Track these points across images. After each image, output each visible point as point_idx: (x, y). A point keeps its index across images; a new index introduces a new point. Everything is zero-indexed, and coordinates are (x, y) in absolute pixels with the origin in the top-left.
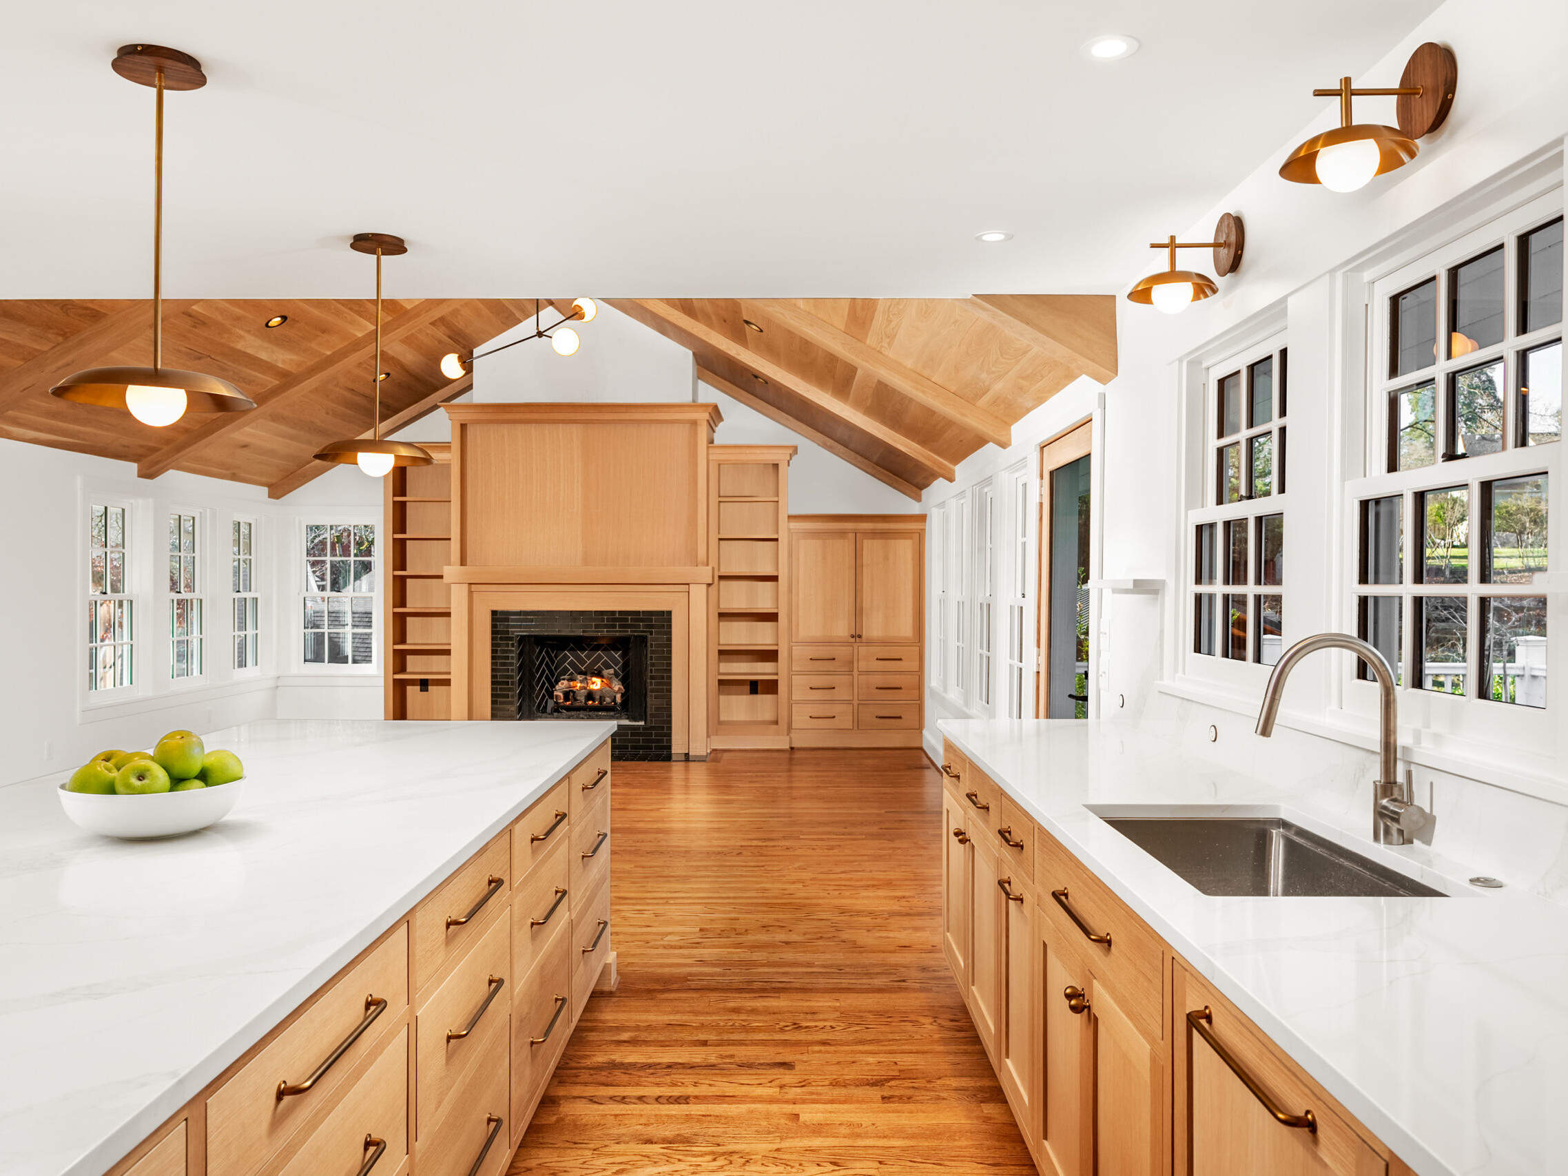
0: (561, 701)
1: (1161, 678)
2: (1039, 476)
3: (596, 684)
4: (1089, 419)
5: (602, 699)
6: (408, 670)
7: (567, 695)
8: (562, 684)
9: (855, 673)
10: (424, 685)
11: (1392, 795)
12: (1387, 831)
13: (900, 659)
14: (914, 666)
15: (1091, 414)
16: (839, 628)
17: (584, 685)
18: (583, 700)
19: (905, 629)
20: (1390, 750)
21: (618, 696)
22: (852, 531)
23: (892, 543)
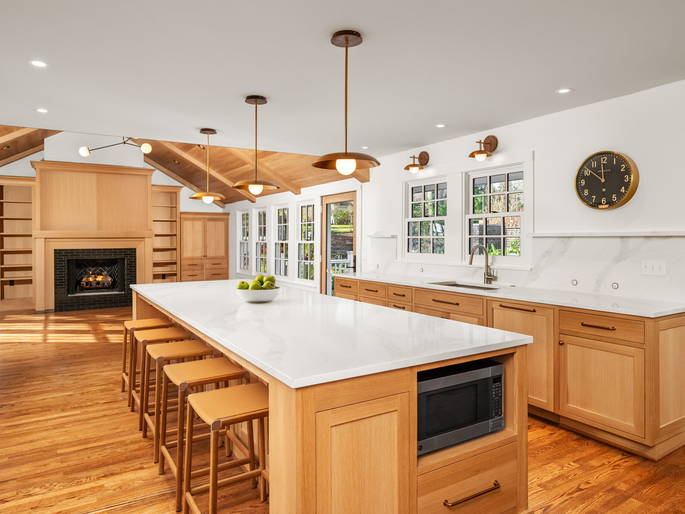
0: (85, 286)
1: (397, 259)
2: (321, 204)
3: (100, 278)
5: (104, 284)
6: (5, 277)
7: (87, 283)
8: (85, 279)
9: (205, 269)
10: (12, 283)
11: (488, 275)
12: (487, 282)
13: (221, 264)
14: (225, 266)
15: (355, 190)
16: (199, 253)
17: (94, 279)
18: (94, 285)
19: (223, 254)
20: (487, 266)
21: (111, 282)
22: (203, 218)
23: (217, 222)
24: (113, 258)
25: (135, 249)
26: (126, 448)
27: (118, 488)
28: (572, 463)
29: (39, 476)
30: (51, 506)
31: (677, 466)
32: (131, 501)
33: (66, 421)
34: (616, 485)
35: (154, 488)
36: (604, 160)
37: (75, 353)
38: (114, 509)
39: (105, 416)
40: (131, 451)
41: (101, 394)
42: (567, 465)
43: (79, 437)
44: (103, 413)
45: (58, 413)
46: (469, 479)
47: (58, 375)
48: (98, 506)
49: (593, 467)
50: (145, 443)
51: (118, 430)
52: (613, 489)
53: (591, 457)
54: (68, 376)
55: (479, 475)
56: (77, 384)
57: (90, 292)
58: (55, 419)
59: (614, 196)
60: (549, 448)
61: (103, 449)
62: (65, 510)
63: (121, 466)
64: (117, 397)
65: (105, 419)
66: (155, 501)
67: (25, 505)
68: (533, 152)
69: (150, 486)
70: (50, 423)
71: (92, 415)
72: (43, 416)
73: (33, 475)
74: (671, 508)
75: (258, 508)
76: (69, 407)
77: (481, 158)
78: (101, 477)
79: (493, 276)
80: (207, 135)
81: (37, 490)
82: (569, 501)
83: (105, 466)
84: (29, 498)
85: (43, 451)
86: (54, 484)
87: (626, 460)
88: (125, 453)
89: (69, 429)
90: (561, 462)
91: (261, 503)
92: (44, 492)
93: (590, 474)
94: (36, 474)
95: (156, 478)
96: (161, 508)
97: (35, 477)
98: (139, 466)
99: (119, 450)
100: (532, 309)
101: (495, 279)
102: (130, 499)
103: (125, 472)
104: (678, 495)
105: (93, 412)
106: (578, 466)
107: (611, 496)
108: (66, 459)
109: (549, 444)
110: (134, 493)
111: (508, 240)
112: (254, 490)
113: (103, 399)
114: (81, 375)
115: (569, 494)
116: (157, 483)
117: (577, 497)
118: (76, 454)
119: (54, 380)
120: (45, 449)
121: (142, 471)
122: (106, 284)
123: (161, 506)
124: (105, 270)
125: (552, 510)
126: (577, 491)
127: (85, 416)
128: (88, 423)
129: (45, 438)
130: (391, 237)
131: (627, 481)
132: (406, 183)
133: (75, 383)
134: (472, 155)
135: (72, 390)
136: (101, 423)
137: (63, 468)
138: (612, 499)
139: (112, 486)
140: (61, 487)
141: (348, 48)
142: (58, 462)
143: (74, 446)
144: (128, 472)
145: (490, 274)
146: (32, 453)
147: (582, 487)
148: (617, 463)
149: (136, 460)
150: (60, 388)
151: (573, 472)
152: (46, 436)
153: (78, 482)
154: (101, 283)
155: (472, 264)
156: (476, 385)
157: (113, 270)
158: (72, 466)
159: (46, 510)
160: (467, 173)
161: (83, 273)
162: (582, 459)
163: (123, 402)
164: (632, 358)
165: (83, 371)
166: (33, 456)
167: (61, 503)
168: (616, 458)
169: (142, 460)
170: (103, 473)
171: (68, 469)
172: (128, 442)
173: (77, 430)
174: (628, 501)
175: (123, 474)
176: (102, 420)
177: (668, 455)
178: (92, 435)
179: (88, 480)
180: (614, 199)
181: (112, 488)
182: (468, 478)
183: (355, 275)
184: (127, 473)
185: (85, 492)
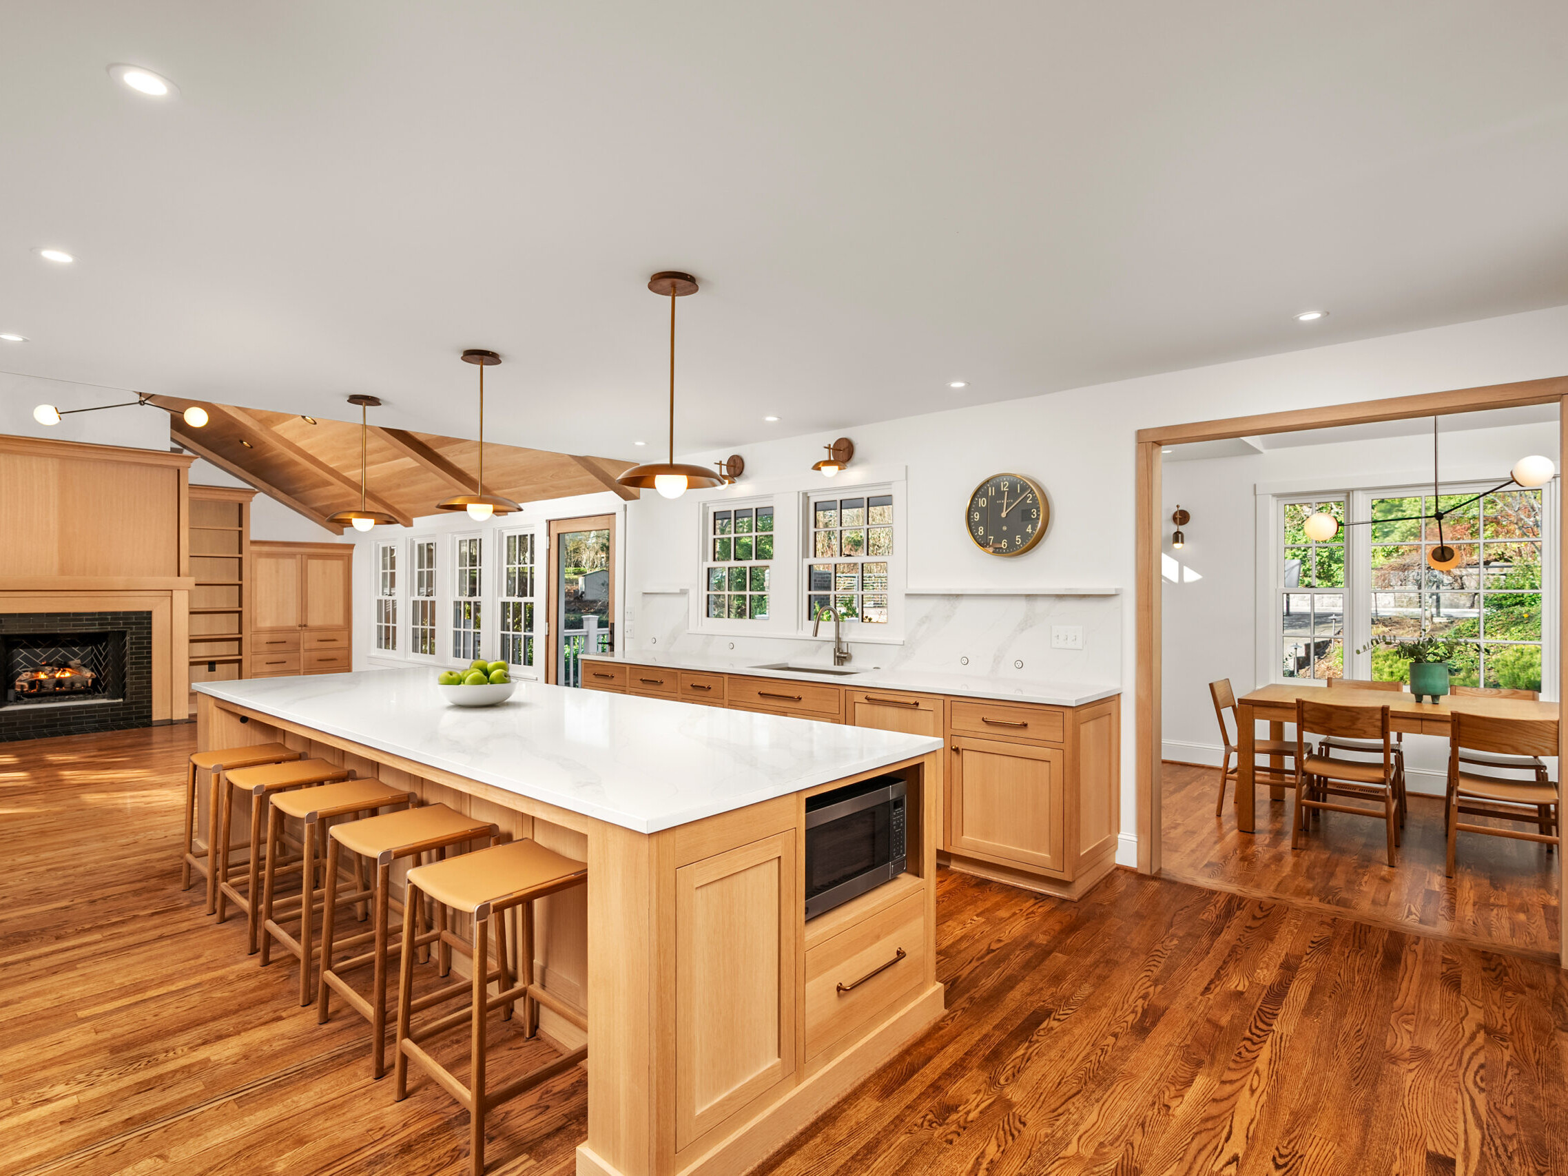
0: (25, 690)
1: (689, 629)
2: (547, 535)
3: (63, 674)
4: (611, 514)
5: (73, 684)
7: (32, 684)
8: (26, 675)
9: (302, 650)
11: (840, 652)
12: (838, 662)
13: (335, 640)
14: (345, 643)
15: (615, 513)
16: (291, 620)
17: (51, 675)
18: (51, 686)
19: (339, 620)
20: (838, 639)
21: (90, 681)
22: (299, 553)
23: (329, 562)
24: (97, 631)
25: (150, 613)
26: (231, 988)
27: (242, 1059)
28: (975, 918)
29: (52, 1065)
30: (106, 1111)
31: (1101, 905)
32: (278, 1075)
33: (76, 957)
34: (1034, 938)
35: (315, 1047)
36: (1004, 486)
37: (42, 826)
38: (247, 1095)
39: (161, 938)
40: (244, 993)
41: (136, 899)
42: (969, 921)
43: (117, 982)
44: (158, 932)
45: (49, 944)
46: (869, 949)
47: (17, 873)
48: (209, 1096)
49: (1002, 920)
50: (269, 976)
51: (202, 960)
52: (1031, 944)
53: (997, 906)
54: (43, 873)
55: (879, 943)
56: (70, 886)
57: (40, 702)
58: (47, 955)
59: (1018, 538)
60: (943, 901)
61: (182, 996)
62: (140, 1114)
63: (234, 1020)
64: (175, 900)
65: (164, 943)
66: (326, 1069)
67: (44, 1120)
68: (907, 467)
69: (306, 1046)
70: (36, 965)
71: (131, 940)
72: (14, 954)
73: (38, 1064)
74: (1102, 957)
75: (523, 1050)
76: (70, 931)
77: (830, 471)
78: (197, 1046)
79: (847, 653)
80: (361, 407)
81: (60, 1089)
82: (980, 968)
83: (198, 1025)
84: (48, 1106)
85: (43, 1018)
86: (96, 1072)
87: (1041, 904)
88: (235, 997)
89: (88, 971)
90: (962, 917)
91: (526, 1041)
92: (78, 1090)
93: (1000, 929)
94: (43, 1062)
95: (313, 1031)
96: (343, 1078)
97: (44, 1068)
98: (272, 1015)
99: (218, 994)
100: (912, 701)
101: (850, 657)
102: (274, 1073)
103: (246, 1030)
104: (1107, 940)
105: (132, 934)
106: (983, 920)
107: (1030, 954)
108: (105, 1024)
109: (942, 895)
110: (278, 1062)
112: (508, 1022)
113: (145, 908)
114: (74, 867)
115: (978, 959)
116: (318, 1039)
117: (989, 961)
118: (124, 1013)
119: (11, 883)
120: (45, 1014)
121: (279, 1023)
122: (78, 685)
123: (340, 1075)
124: (75, 655)
125: (961, 982)
126: (988, 953)
127: (116, 942)
128: (129, 955)
129: (37, 994)
130: (678, 591)
131: (1046, 931)
132: (704, 505)
133: (65, 884)
134: (817, 467)
135: (64, 897)
136: (160, 952)
137: (105, 1040)
138: (1032, 957)
139: (228, 1058)
140: (115, 1076)
141: (676, 298)
142: (89, 1032)
143: (113, 999)
144: (251, 1028)
145: (843, 650)
146: (17, 1025)
147: (994, 946)
148: (1031, 910)
149: (262, 1006)
150: (33, 897)
151: (979, 929)
152: (37, 989)
153: (149, 1062)
154: (67, 684)
155: (818, 635)
156: (874, 813)
157: (95, 655)
158: (124, 1035)
159: (98, 1121)
160: (806, 493)
161: (22, 664)
162: (987, 910)
163: (193, 908)
164: (1048, 764)
165: (74, 859)
166: (22, 1031)
167: (125, 1103)
168: (1028, 904)
169: (274, 1005)
170: (200, 1038)
171: (117, 1042)
172: (231, 977)
173: (107, 970)
174: (1051, 957)
175: (242, 1034)
176: (158, 945)
177: (1088, 892)
178: (146, 976)
179: (171, 1054)
180: (1018, 541)
181: (229, 1061)
182: (866, 947)
183: (613, 656)
184: (250, 1032)
185: (173, 1077)
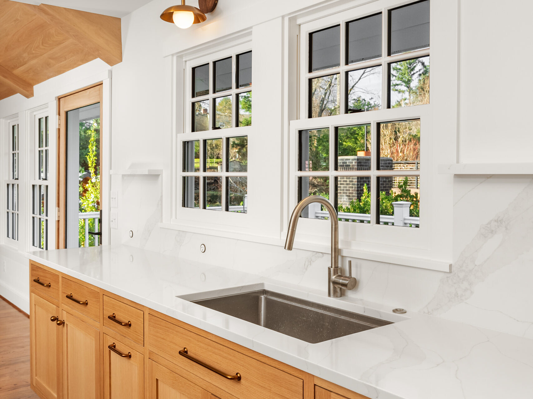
1: (162, 221)
2: (58, 114)
4: (101, 83)
11: (337, 273)
12: (335, 291)
15: (102, 81)
20: (336, 252)
79: (350, 277)
101: (354, 284)
111: (395, 182)
145: (342, 270)
